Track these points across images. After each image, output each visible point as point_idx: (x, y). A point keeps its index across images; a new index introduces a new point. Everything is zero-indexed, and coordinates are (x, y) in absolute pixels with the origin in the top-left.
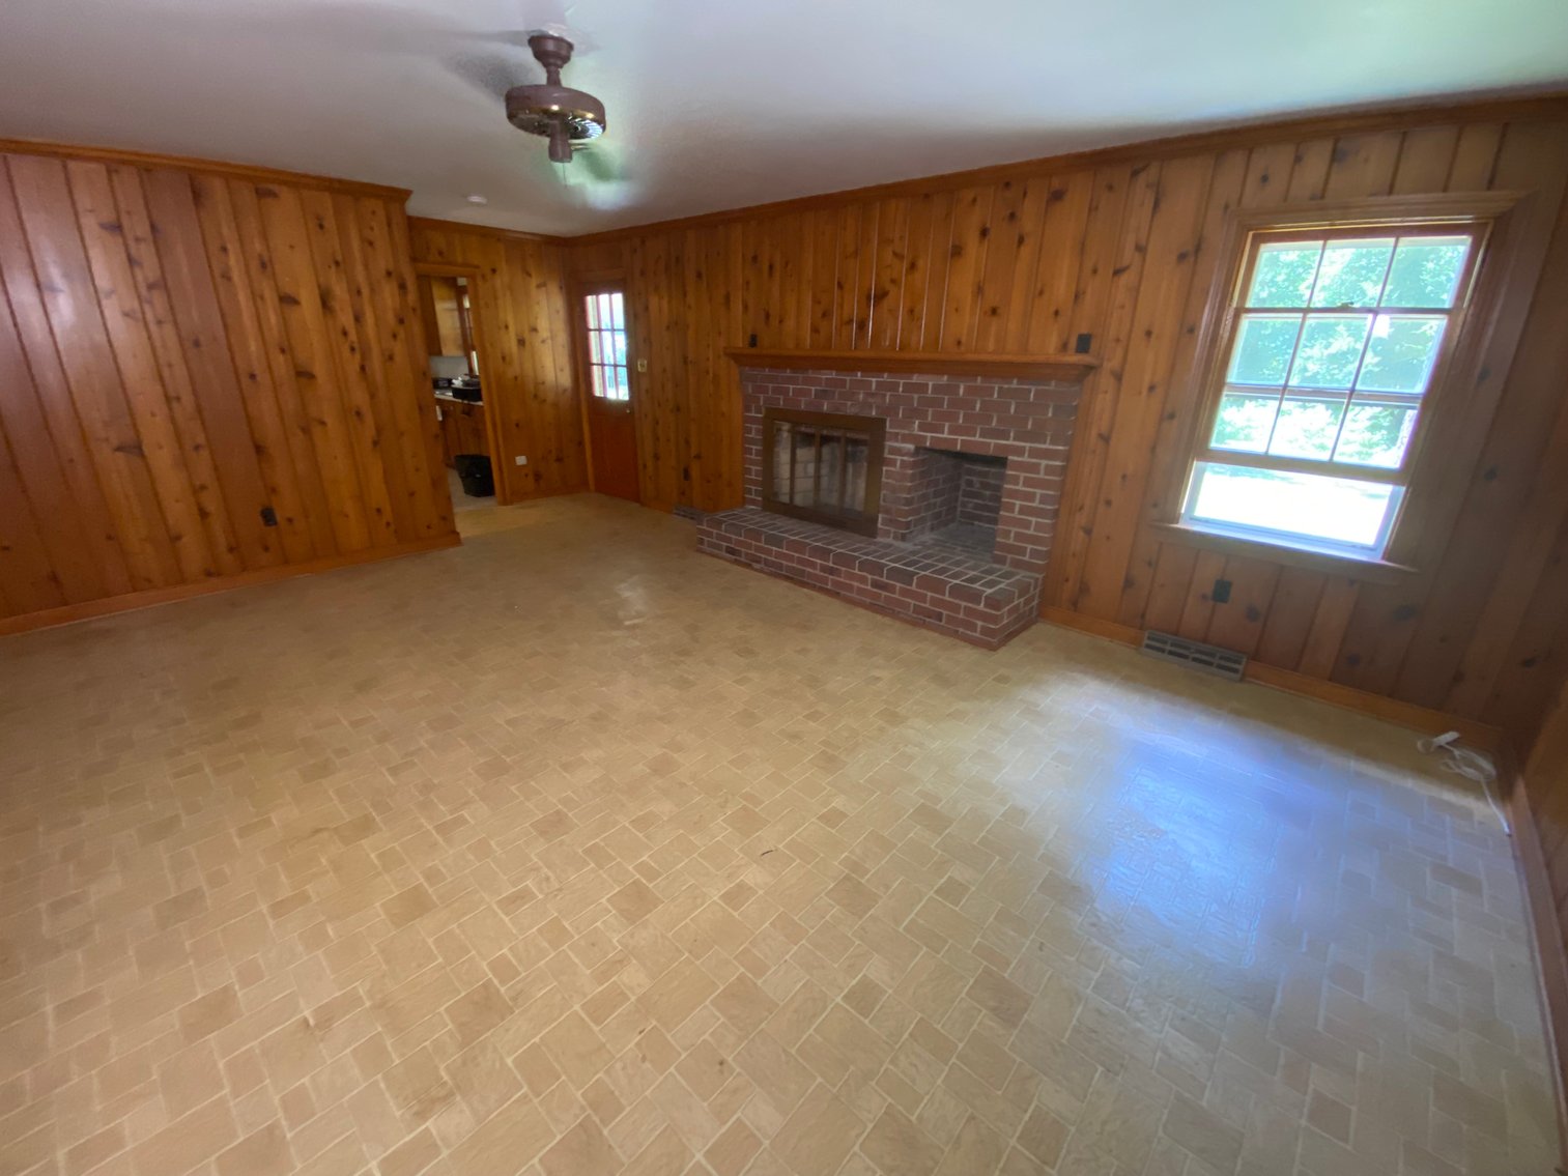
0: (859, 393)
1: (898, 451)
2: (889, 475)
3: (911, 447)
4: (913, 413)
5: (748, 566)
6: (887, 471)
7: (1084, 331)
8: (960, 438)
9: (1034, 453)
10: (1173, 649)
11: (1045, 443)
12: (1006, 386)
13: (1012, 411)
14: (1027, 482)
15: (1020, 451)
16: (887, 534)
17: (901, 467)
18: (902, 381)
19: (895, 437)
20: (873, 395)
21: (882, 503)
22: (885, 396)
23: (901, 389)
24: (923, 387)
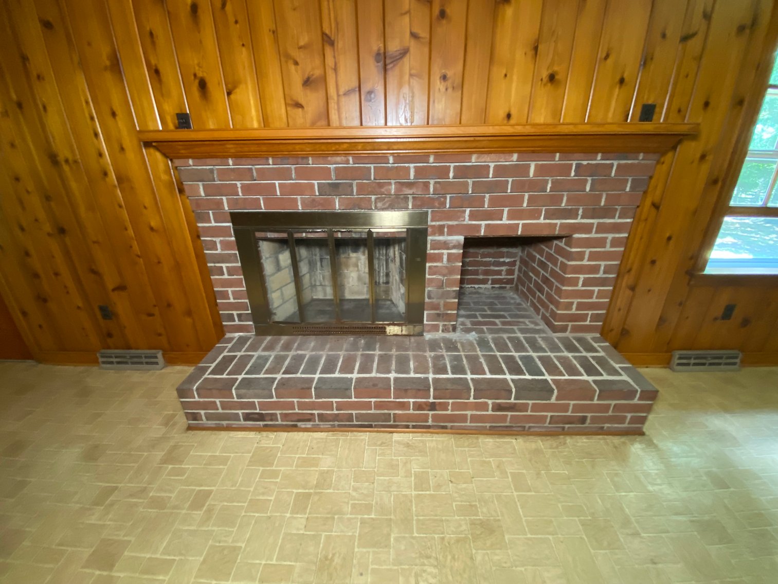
0: (390, 184)
1: (445, 245)
2: (434, 271)
3: (461, 238)
4: (462, 201)
5: (294, 428)
6: (430, 267)
7: (650, 102)
8: (521, 222)
9: (601, 228)
10: (697, 361)
11: (613, 217)
12: (585, 163)
13: (588, 189)
14: (593, 257)
15: (587, 228)
16: (435, 328)
17: (449, 260)
18: (452, 165)
19: (440, 230)
20: (410, 185)
21: (427, 300)
22: (426, 185)
23: (451, 175)
24: (481, 171)
